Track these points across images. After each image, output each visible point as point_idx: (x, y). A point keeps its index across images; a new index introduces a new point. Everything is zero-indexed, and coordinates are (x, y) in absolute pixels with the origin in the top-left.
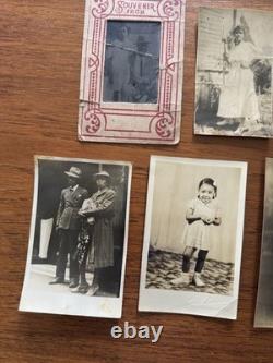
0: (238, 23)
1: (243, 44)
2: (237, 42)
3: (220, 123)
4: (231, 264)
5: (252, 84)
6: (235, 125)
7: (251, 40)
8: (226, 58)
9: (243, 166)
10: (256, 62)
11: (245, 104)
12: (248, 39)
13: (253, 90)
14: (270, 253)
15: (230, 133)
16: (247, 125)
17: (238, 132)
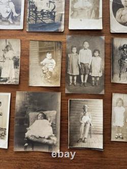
0: (8, 44)
1: (10, 51)
2: (8, 50)
3: (1, 80)
4: (5, 129)
5: (13, 65)
6: (6, 80)
7: (13, 50)
8: (4, 57)
9: (9, 94)
10: (14, 57)
11: (10, 73)
12: (11, 49)
13: (13, 67)
14: (18, 125)
15: (4, 83)
16: (10, 80)
17: (7, 83)
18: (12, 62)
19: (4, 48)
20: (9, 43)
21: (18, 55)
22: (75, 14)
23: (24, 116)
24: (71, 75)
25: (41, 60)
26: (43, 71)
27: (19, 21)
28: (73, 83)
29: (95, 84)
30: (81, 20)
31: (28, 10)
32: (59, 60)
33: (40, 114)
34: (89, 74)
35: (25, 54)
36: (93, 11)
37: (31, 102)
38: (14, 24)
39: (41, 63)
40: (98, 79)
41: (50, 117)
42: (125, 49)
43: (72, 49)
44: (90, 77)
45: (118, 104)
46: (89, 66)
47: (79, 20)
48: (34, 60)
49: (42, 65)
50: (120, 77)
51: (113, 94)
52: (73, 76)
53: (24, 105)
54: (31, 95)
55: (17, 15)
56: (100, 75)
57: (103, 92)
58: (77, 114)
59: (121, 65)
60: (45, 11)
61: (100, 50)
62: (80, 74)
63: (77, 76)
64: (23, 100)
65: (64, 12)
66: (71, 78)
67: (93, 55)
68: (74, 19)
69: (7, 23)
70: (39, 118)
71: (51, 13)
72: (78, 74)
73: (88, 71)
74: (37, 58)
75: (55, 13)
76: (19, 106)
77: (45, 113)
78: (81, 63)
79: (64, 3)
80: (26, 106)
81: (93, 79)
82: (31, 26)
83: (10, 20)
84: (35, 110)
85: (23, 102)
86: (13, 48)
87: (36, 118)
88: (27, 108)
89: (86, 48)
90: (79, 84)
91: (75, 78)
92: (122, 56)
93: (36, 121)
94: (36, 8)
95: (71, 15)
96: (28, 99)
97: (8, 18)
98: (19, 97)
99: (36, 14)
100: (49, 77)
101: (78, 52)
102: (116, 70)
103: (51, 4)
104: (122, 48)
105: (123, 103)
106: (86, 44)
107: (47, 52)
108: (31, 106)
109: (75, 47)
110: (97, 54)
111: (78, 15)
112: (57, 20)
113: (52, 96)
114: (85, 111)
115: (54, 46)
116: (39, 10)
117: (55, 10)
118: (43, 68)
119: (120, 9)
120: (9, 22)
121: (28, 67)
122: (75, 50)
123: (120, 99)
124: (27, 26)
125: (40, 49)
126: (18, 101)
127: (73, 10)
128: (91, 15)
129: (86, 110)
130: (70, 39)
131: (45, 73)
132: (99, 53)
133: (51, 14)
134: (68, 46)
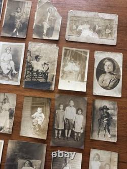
18: (8, 113)
19: (2, 100)
20: (7, 96)
21: (14, 108)
22: (65, 76)
23: (13, 162)
24: (57, 129)
25: (32, 114)
26: (33, 123)
27: (17, 78)
28: (58, 137)
29: (77, 139)
30: (69, 82)
31: (26, 69)
32: (48, 114)
33: (27, 162)
34: (72, 130)
35: (19, 107)
36: (80, 74)
37: (20, 150)
38: (12, 80)
39: (32, 116)
40: (80, 135)
41: (36, 165)
42: (104, 110)
43: (59, 106)
44: (73, 132)
45: (95, 159)
46: (73, 122)
47: (67, 81)
48: (26, 113)
49: (33, 118)
50: (98, 134)
51: (91, 149)
52: (59, 130)
53: (14, 152)
54: (21, 144)
55: (16, 72)
56: (82, 131)
57: (82, 147)
58: (60, 164)
59: (100, 124)
60: (39, 71)
61: (83, 109)
62: (65, 129)
63: (62, 130)
64: (14, 148)
65: (55, 74)
66: (56, 132)
67: (77, 113)
68: (63, 80)
69: (7, 79)
70: (26, 165)
71: (44, 73)
72: (63, 129)
73: (71, 127)
74: (29, 112)
75: (48, 73)
76: (10, 153)
77: (32, 161)
78: (66, 119)
79: (56, 66)
80: (16, 153)
81: (76, 134)
82: (27, 83)
83: (10, 76)
84: (23, 158)
85: (13, 150)
86: (10, 101)
87: (24, 165)
88: (16, 155)
89: (71, 106)
90: (63, 138)
91: (60, 132)
92: (101, 115)
93: (23, 167)
94: (33, 68)
95: (61, 77)
96: (18, 147)
97: (8, 74)
98: (10, 145)
99: (32, 73)
100: (37, 130)
101: (64, 109)
102: (96, 128)
103: (46, 65)
104: (102, 109)
105: (99, 158)
106: (72, 103)
107: (38, 107)
108: (20, 154)
109: (62, 104)
110: (80, 112)
111: (67, 77)
112: (49, 80)
113: (39, 146)
114: (66, 162)
115: (45, 102)
116: (35, 70)
117: (48, 71)
118: (34, 121)
119: (103, 75)
120: (9, 78)
121: (21, 119)
122: (62, 107)
123: (97, 154)
124: (24, 83)
125: (32, 104)
126: (10, 148)
127: (63, 72)
128: (77, 78)
129: (68, 162)
130: (58, 98)
131: (34, 126)
132: (82, 111)
133: (45, 75)
134: (56, 104)
